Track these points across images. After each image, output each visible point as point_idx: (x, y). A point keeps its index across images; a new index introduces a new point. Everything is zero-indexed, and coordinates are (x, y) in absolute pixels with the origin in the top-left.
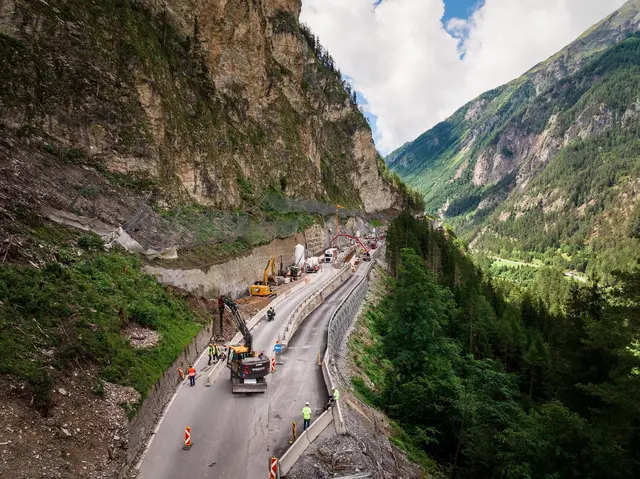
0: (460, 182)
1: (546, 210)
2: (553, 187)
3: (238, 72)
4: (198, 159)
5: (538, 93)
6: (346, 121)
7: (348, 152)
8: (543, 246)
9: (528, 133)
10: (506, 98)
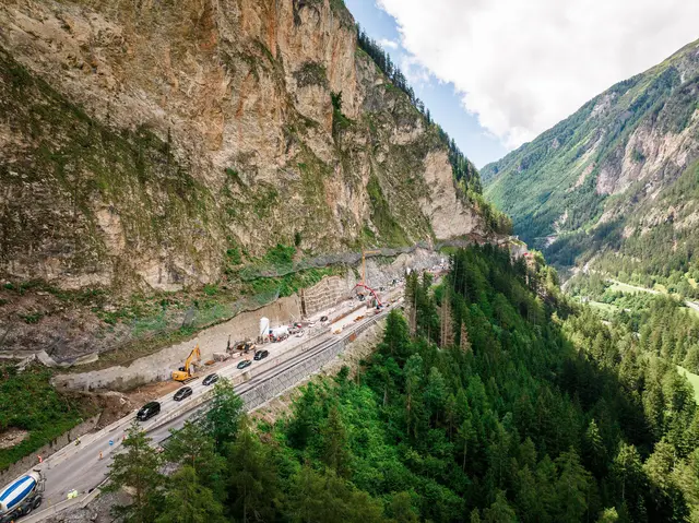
0: (583, 191)
1: (677, 226)
2: (687, 198)
3: (247, 140)
4: (164, 254)
5: (683, 81)
6: (417, 144)
7: (417, 177)
8: (669, 270)
9: (665, 132)
10: (641, 90)
